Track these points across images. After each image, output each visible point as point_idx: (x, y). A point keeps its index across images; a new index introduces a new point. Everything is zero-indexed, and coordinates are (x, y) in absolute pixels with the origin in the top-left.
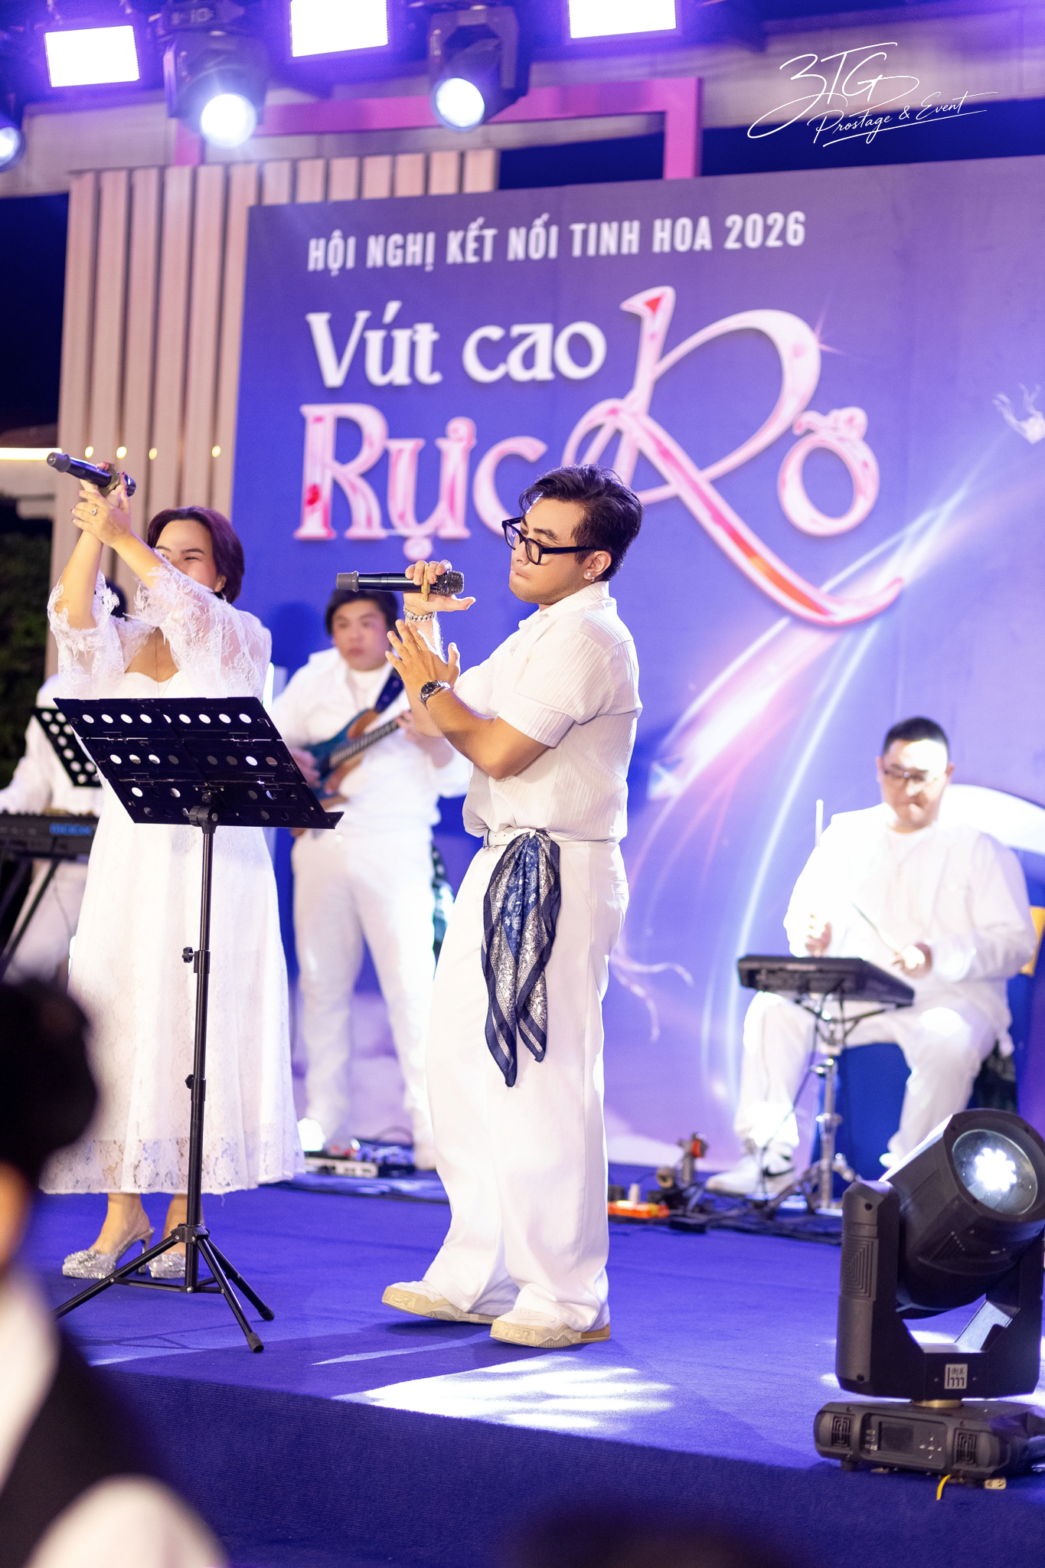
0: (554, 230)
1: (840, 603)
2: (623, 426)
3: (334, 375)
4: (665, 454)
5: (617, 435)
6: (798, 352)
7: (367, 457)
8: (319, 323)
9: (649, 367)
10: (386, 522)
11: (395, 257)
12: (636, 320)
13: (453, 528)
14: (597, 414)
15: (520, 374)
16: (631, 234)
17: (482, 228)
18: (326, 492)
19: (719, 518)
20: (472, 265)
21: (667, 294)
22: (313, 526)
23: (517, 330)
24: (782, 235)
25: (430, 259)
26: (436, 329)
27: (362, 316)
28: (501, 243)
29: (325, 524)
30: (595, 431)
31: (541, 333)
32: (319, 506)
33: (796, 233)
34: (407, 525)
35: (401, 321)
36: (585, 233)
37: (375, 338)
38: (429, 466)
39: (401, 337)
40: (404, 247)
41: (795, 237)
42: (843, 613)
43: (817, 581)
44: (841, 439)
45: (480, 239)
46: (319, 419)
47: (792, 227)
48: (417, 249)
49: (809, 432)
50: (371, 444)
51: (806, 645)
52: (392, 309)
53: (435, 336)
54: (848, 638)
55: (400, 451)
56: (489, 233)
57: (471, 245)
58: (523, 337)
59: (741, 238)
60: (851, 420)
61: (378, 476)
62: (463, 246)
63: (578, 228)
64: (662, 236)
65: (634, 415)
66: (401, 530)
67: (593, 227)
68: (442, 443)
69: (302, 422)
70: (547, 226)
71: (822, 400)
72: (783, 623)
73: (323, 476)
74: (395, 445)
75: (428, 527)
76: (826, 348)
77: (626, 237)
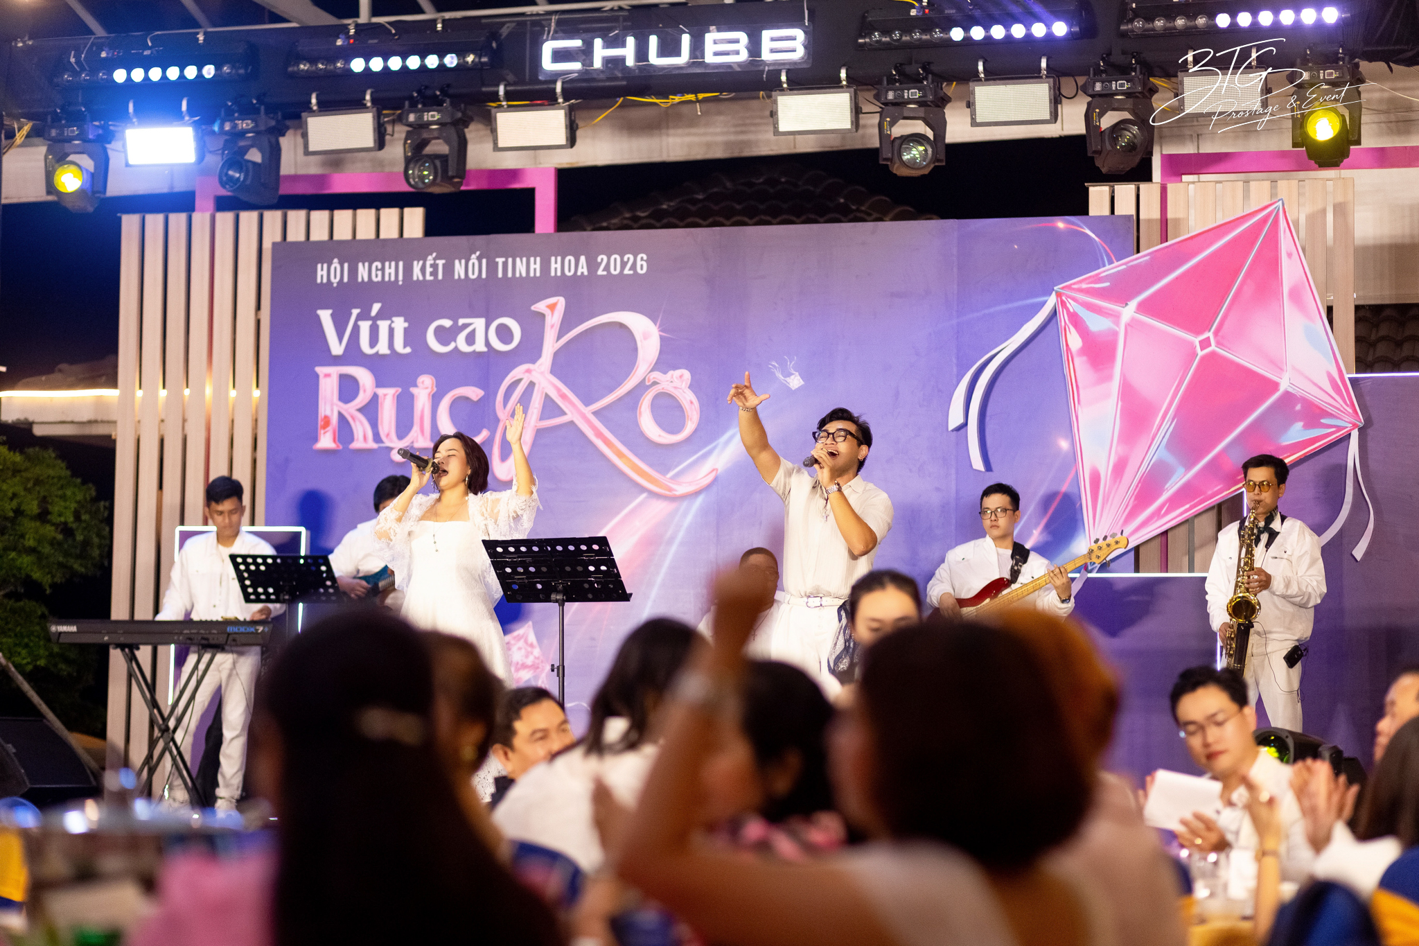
0: (484, 261)
1: (680, 484)
2: (534, 380)
3: (337, 348)
4: (563, 396)
5: (532, 385)
6: (646, 336)
7: (362, 399)
8: (325, 316)
9: (550, 345)
10: (377, 438)
11: (377, 276)
12: (542, 316)
13: (422, 443)
14: (518, 372)
15: (465, 348)
16: (536, 266)
17: (435, 259)
18: (334, 420)
19: (599, 435)
20: (429, 281)
21: (561, 301)
22: (326, 441)
23: (461, 321)
24: (634, 267)
25: (401, 277)
26: (405, 321)
27: (355, 312)
28: (449, 269)
29: (334, 441)
30: (517, 383)
31: (479, 324)
32: (330, 429)
33: (642, 266)
34: (391, 441)
35: (382, 315)
36: (505, 264)
37: (365, 326)
38: (405, 406)
39: (383, 325)
40: (383, 269)
41: (642, 269)
42: (681, 490)
43: (664, 472)
44: (675, 388)
45: (434, 266)
46: (327, 375)
47: (639, 263)
48: (391, 271)
49: (655, 383)
50: (365, 391)
51: (659, 509)
52: (376, 307)
53: (406, 325)
54: (685, 504)
55: (385, 395)
56: (441, 263)
57: (429, 270)
58: (466, 326)
59: (607, 268)
60: (681, 376)
61: (371, 410)
62: (423, 270)
63: (500, 261)
64: (555, 266)
65: (542, 373)
66: (388, 444)
67: (510, 260)
68: (414, 390)
69: (317, 376)
70: (479, 259)
71: (664, 363)
72: (644, 495)
73: (332, 410)
74: (381, 392)
75: (406, 441)
76: (662, 334)
77: (532, 266)
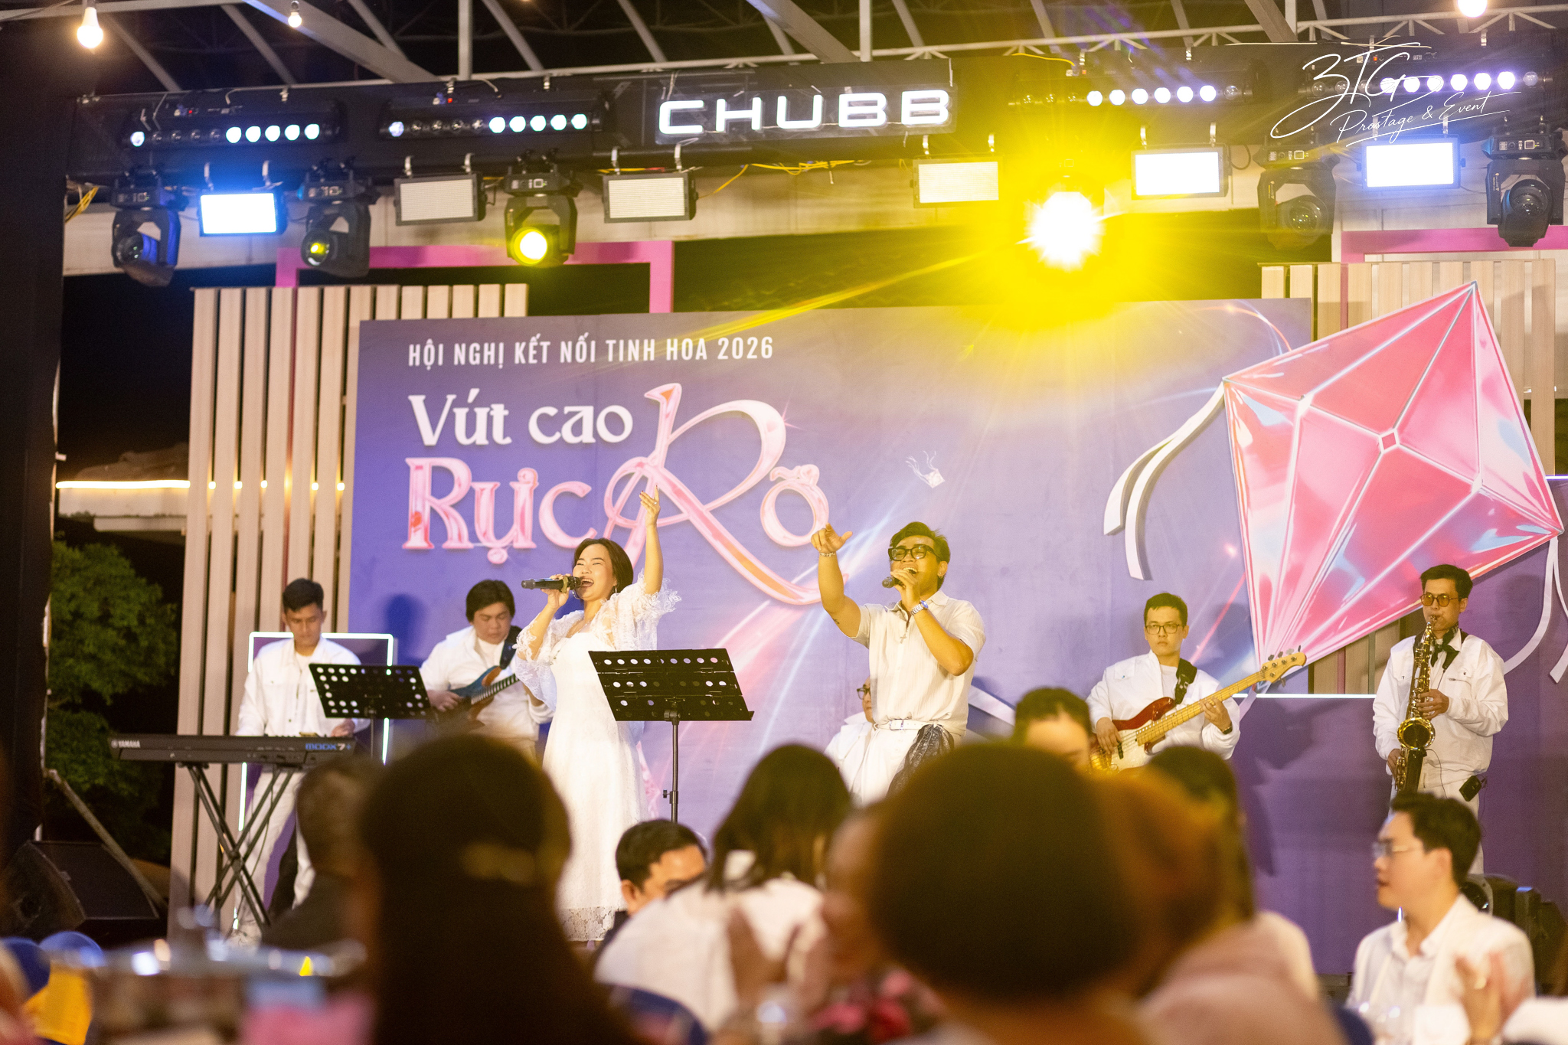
0: (593, 343)
1: (805, 591)
2: (647, 475)
3: (430, 438)
4: (678, 493)
5: (644, 480)
6: (771, 428)
7: (457, 493)
8: (418, 402)
9: (665, 436)
10: (473, 537)
11: (475, 358)
12: (656, 405)
13: (524, 542)
14: (629, 466)
15: (570, 438)
16: (650, 350)
17: (539, 341)
18: (426, 516)
19: (718, 536)
20: (533, 365)
21: (677, 388)
22: (417, 540)
23: (567, 410)
24: (758, 351)
25: (501, 361)
26: (505, 408)
27: (451, 398)
28: (554, 352)
29: (426, 540)
30: (628, 477)
31: (586, 412)
32: (421, 526)
33: (767, 350)
34: (489, 540)
35: (480, 402)
36: (616, 348)
37: (461, 414)
38: (504, 501)
39: (481, 413)
40: (481, 352)
41: (767, 353)
42: (807, 597)
43: (789, 577)
44: (803, 484)
45: (538, 348)
46: (419, 468)
47: (764, 346)
48: (491, 354)
49: (780, 479)
50: (460, 485)
51: (782, 618)
52: (474, 393)
53: (506, 413)
54: (811, 613)
55: (482, 490)
56: (545, 344)
57: (532, 352)
58: (572, 414)
59: (728, 352)
60: (809, 472)
61: (466, 506)
62: (526, 352)
63: (611, 343)
64: (671, 348)
65: (655, 467)
66: (485, 543)
67: (622, 343)
68: (514, 485)
69: (408, 468)
70: (588, 341)
71: (788, 459)
72: (767, 603)
73: (424, 506)
74: (478, 486)
75: (505, 541)
76: (788, 425)
77: (646, 349)
